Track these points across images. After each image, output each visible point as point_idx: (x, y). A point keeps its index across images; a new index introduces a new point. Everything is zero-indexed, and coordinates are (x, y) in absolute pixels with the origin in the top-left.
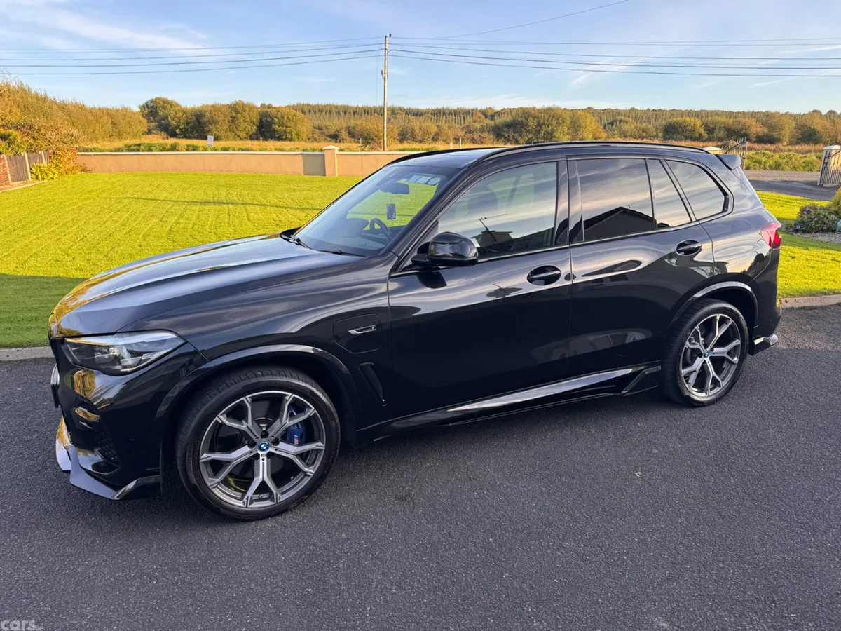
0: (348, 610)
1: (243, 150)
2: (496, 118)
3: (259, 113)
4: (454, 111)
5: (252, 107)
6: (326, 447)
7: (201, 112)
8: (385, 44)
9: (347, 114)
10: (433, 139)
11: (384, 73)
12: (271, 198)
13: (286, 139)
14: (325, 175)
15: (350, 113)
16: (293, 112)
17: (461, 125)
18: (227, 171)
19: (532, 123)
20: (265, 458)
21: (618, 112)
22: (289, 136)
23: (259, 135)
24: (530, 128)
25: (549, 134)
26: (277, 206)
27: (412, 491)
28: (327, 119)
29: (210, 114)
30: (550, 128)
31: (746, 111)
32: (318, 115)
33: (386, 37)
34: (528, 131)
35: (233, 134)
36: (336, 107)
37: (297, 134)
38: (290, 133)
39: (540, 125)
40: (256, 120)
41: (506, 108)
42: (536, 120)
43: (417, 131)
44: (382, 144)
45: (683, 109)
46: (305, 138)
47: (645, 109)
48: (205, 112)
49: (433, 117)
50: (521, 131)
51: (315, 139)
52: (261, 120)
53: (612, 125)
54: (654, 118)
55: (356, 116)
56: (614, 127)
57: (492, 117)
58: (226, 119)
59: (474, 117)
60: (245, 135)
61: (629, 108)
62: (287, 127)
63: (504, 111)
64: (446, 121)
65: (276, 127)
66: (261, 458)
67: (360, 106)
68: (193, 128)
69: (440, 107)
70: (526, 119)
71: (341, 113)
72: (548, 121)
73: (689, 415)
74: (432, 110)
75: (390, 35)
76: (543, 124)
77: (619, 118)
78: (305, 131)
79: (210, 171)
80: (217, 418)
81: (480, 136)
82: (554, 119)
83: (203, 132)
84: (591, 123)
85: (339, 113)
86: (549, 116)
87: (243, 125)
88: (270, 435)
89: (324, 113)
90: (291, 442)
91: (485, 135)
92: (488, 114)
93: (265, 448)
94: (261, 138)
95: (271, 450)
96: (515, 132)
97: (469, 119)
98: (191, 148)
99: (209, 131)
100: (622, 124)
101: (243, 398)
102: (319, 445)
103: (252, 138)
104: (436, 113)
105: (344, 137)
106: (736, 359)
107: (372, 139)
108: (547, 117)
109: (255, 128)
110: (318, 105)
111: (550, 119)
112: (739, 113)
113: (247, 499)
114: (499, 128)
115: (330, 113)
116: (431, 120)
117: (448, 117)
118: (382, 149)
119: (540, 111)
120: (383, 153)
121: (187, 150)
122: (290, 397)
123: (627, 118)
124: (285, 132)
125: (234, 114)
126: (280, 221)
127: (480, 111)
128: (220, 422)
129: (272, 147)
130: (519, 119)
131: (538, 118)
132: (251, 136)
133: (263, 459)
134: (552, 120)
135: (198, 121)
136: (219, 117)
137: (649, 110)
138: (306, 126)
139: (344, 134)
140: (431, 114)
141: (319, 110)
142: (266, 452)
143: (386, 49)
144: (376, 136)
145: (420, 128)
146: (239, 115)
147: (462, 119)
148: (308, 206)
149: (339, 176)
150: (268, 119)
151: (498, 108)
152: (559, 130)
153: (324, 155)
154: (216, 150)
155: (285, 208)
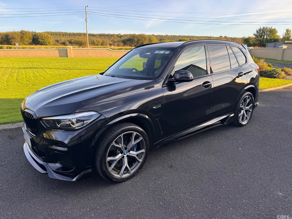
0: (180, 208)
1: (31, 48)
2: (122, 37)
3: (32, 35)
4: (107, 35)
5: (29, 32)
6: (146, 151)
7: (8, 34)
8: (86, 9)
9: (67, 35)
10: (101, 44)
11: (86, 20)
12: (51, 66)
13: (44, 45)
14: (68, 57)
15: (68, 35)
16: (46, 34)
17: (110, 40)
18: (27, 56)
19: (136, 39)
20: (126, 157)
21: (162, 36)
22: (45, 43)
23: (33, 43)
24: (135, 41)
25: (142, 43)
26: (55, 69)
27: (172, 164)
28: (59, 37)
29: (12, 35)
30: (142, 41)
31: (201, 36)
32: (55, 36)
33: (86, 7)
34: (135, 42)
35: (22, 43)
36: (62, 33)
37: (49, 43)
38: (46, 42)
39: (138, 40)
40: (31, 37)
41: (125, 34)
42: (137, 38)
43: (95, 41)
44: (87, 46)
45: (182, 35)
46: (52, 44)
47: (171, 35)
48: (10, 34)
49: (99, 37)
50: (132, 42)
51: (56, 45)
52: (33, 38)
53: (161, 40)
54: (174, 38)
55: (70, 36)
56: (161, 41)
57: (121, 37)
58: (19, 37)
59: (114, 37)
60: (27, 43)
61: (165, 35)
62: (44, 40)
63: (124, 35)
64: (104, 38)
65: (40, 40)
66: (125, 157)
67: (71, 32)
68: (4, 41)
69: (102, 33)
70: (134, 38)
71: (64, 35)
72: (141, 39)
73: (242, 129)
74: (99, 34)
75: (87, 6)
76: (140, 40)
77: (163, 38)
78: (52, 41)
79: (20, 56)
80: (112, 144)
81: (118, 44)
82: (143, 38)
83: (9, 42)
84: (155, 40)
85: (63, 35)
86: (141, 37)
87: (26, 39)
88: (128, 149)
89: (57, 35)
90: (133, 150)
91: (120, 43)
92: (119, 36)
93: (126, 154)
94: (34, 44)
95: (128, 154)
96: (130, 42)
97: (112, 38)
98: (9, 48)
99: (12, 42)
100: (164, 40)
101: (121, 135)
102: (143, 151)
103: (30, 44)
104: (100, 35)
105: (67, 44)
106: (251, 110)
107: (83, 44)
108: (140, 38)
109: (31, 41)
110: (55, 32)
111: (142, 38)
112: (199, 37)
113: (121, 174)
114: (125, 41)
115: (60, 35)
116: (99, 38)
117: (105, 37)
118: (87, 47)
119: (138, 35)
120: (88, 49)
121: (7, 49)
122: (135, 133)
123: (165, 38)
124: (44, 42)
125: (22, 35)
126: (60, 74)
127: (116, 35)
128: (113, 145)
129: (43, 47)
130: (131, 38)
131: (138, 38)
132: (30, 43)
133: (126, 158)
134: (142, 39)
135: (7, 38)
136: (16, 36)
137: (172, 35)
138: (52, 40)
139: (67, 43)
140: (99, 36)
141: (55, 34)
142: (126, 155)
143: (86, 11)
144: (84, 43)
145: (96, 41)
146: (24, 36)
147: (110, 37)
148: (68, 68)
149: (73, 57)
150: (37, 37)
151: (122, 34)
152: (145, 42)
153: (67, 49)
154: (20, 48)
155: (59, 69)
